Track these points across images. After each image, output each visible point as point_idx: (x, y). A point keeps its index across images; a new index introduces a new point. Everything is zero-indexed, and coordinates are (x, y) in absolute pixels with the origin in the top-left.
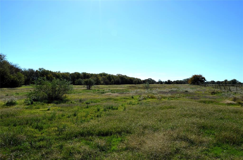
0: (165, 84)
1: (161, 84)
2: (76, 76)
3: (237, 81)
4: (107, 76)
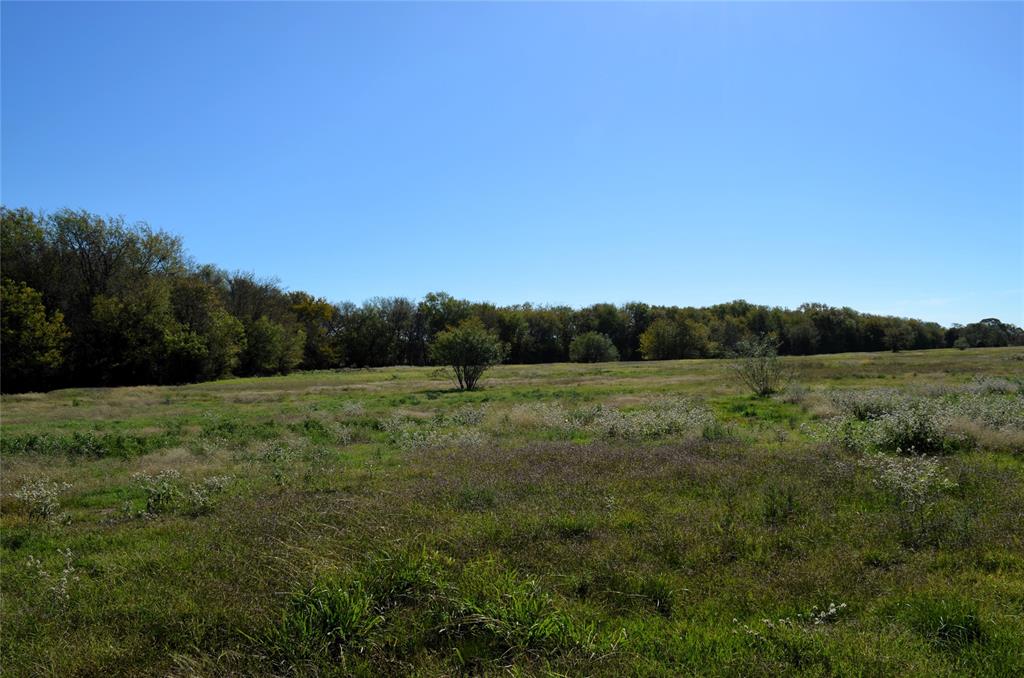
2: (596, 322)
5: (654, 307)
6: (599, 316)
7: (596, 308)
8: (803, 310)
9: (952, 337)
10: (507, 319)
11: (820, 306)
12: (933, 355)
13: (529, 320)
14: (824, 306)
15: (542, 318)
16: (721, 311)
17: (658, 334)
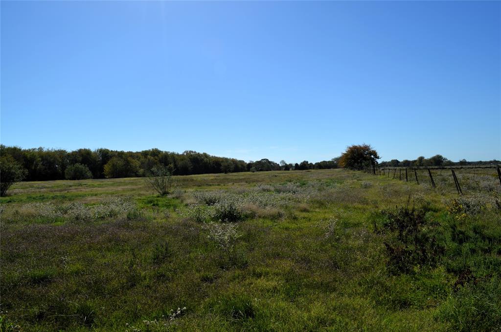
0: (295, 169)
1: (285, 170)
2: (80, 159)
3: (445, 159)
4: (160, 156)
5: (112, 151)
6: (82, 155)
7: (80, 151)
8: (185, 154)
9: (249, 167)
10: (29, 156)
11: (192, 152)
12: (241, 175)
13: (42, 157)
14: (195, 152)
15: (50, 156)
16: (145, 154)
17: (113, 165)
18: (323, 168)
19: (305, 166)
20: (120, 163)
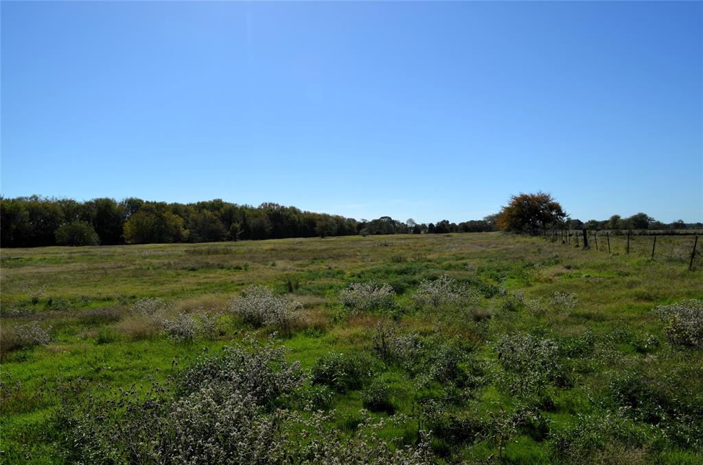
0: (428, 233)
1: (414, 233)
2: (95, 213)
3: (650, 219)
4: (222, 210)
6: (98, 208)
7: (97, 201)
8: (262, 208)
9: (361, 228)
11: (274, 205)
17: (138, 223)
18: (471, 232)
19: (443, 228)
20: (150, 220)
